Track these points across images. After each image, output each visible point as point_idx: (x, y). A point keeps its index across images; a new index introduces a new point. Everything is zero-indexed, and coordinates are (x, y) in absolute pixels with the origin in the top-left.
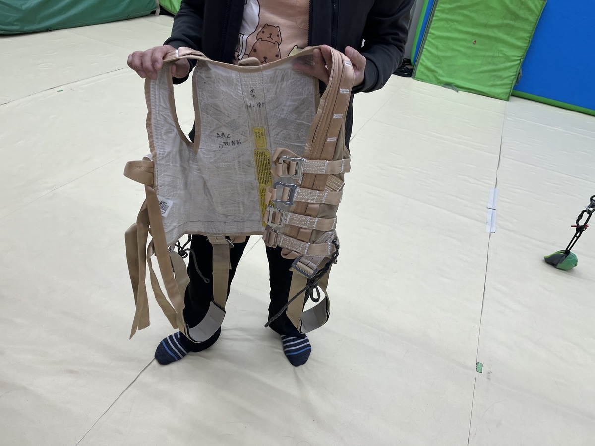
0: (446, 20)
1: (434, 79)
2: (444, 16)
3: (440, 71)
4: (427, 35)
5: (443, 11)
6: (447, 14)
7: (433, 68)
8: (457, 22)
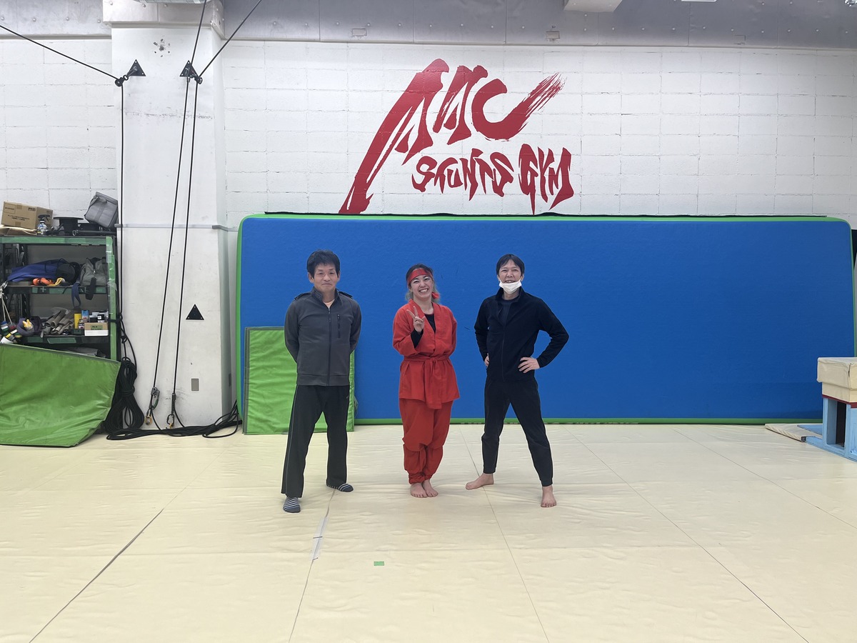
0: (264, 367)
1: (269, 429)
2: (260, 364)
3: (274, 420)
4: (248, 386)
5: (257, 360)
6: (263, 361)
7: (264, 417)
8: (275, 366)
